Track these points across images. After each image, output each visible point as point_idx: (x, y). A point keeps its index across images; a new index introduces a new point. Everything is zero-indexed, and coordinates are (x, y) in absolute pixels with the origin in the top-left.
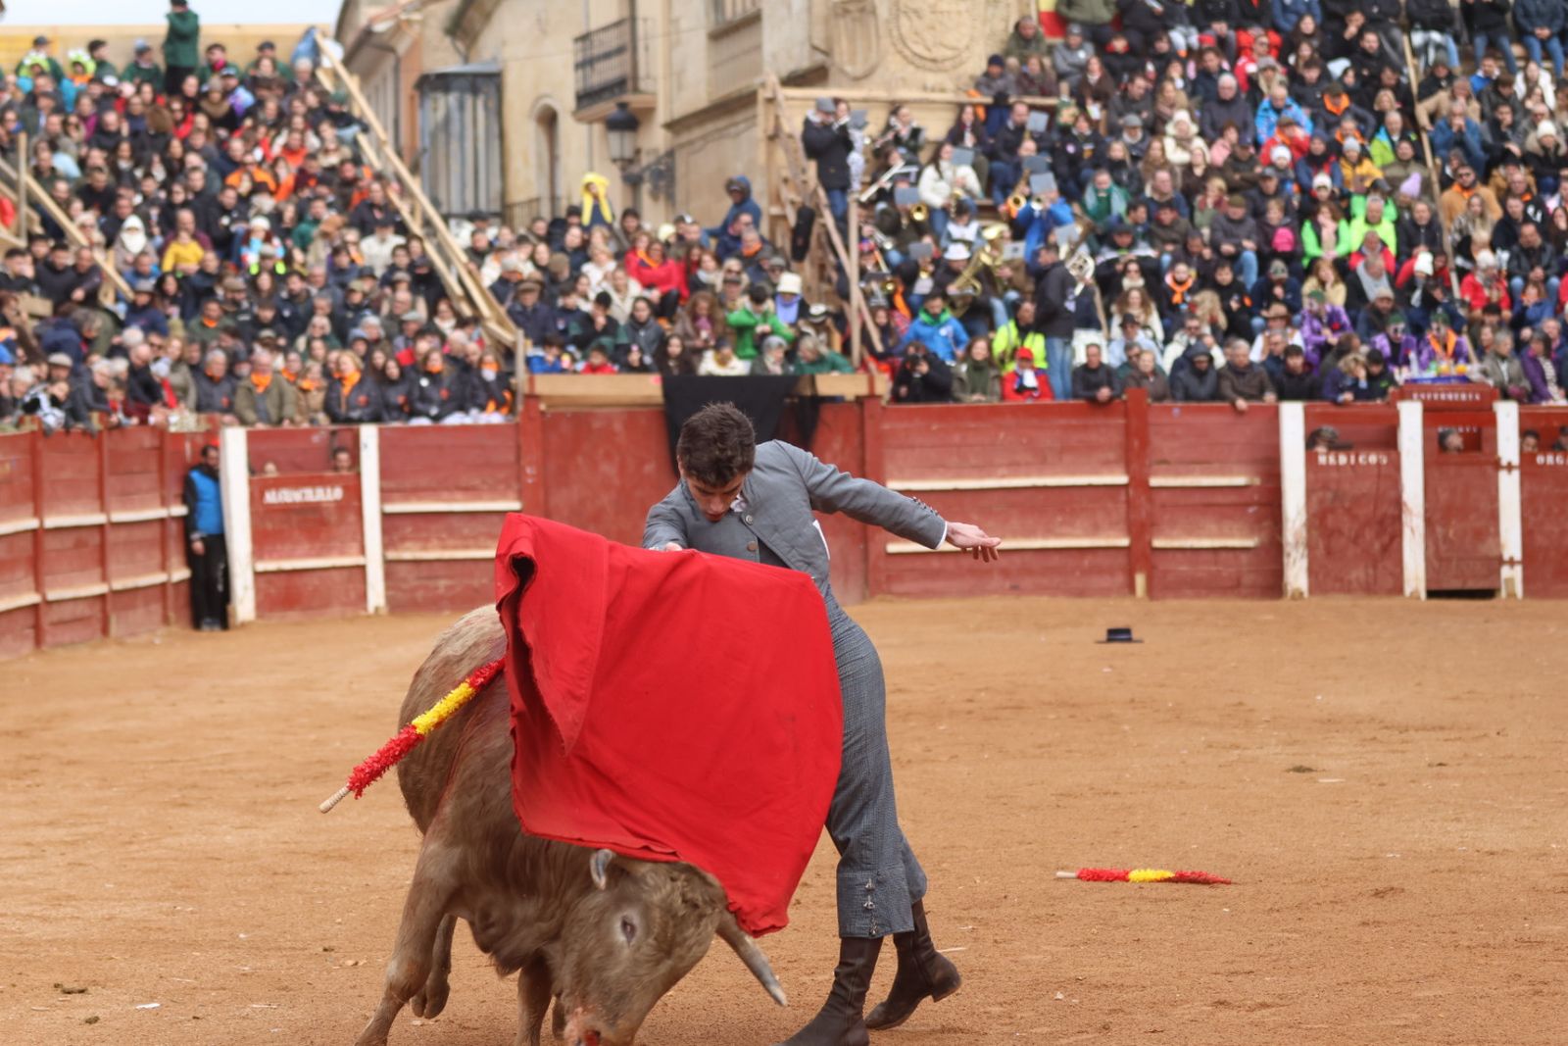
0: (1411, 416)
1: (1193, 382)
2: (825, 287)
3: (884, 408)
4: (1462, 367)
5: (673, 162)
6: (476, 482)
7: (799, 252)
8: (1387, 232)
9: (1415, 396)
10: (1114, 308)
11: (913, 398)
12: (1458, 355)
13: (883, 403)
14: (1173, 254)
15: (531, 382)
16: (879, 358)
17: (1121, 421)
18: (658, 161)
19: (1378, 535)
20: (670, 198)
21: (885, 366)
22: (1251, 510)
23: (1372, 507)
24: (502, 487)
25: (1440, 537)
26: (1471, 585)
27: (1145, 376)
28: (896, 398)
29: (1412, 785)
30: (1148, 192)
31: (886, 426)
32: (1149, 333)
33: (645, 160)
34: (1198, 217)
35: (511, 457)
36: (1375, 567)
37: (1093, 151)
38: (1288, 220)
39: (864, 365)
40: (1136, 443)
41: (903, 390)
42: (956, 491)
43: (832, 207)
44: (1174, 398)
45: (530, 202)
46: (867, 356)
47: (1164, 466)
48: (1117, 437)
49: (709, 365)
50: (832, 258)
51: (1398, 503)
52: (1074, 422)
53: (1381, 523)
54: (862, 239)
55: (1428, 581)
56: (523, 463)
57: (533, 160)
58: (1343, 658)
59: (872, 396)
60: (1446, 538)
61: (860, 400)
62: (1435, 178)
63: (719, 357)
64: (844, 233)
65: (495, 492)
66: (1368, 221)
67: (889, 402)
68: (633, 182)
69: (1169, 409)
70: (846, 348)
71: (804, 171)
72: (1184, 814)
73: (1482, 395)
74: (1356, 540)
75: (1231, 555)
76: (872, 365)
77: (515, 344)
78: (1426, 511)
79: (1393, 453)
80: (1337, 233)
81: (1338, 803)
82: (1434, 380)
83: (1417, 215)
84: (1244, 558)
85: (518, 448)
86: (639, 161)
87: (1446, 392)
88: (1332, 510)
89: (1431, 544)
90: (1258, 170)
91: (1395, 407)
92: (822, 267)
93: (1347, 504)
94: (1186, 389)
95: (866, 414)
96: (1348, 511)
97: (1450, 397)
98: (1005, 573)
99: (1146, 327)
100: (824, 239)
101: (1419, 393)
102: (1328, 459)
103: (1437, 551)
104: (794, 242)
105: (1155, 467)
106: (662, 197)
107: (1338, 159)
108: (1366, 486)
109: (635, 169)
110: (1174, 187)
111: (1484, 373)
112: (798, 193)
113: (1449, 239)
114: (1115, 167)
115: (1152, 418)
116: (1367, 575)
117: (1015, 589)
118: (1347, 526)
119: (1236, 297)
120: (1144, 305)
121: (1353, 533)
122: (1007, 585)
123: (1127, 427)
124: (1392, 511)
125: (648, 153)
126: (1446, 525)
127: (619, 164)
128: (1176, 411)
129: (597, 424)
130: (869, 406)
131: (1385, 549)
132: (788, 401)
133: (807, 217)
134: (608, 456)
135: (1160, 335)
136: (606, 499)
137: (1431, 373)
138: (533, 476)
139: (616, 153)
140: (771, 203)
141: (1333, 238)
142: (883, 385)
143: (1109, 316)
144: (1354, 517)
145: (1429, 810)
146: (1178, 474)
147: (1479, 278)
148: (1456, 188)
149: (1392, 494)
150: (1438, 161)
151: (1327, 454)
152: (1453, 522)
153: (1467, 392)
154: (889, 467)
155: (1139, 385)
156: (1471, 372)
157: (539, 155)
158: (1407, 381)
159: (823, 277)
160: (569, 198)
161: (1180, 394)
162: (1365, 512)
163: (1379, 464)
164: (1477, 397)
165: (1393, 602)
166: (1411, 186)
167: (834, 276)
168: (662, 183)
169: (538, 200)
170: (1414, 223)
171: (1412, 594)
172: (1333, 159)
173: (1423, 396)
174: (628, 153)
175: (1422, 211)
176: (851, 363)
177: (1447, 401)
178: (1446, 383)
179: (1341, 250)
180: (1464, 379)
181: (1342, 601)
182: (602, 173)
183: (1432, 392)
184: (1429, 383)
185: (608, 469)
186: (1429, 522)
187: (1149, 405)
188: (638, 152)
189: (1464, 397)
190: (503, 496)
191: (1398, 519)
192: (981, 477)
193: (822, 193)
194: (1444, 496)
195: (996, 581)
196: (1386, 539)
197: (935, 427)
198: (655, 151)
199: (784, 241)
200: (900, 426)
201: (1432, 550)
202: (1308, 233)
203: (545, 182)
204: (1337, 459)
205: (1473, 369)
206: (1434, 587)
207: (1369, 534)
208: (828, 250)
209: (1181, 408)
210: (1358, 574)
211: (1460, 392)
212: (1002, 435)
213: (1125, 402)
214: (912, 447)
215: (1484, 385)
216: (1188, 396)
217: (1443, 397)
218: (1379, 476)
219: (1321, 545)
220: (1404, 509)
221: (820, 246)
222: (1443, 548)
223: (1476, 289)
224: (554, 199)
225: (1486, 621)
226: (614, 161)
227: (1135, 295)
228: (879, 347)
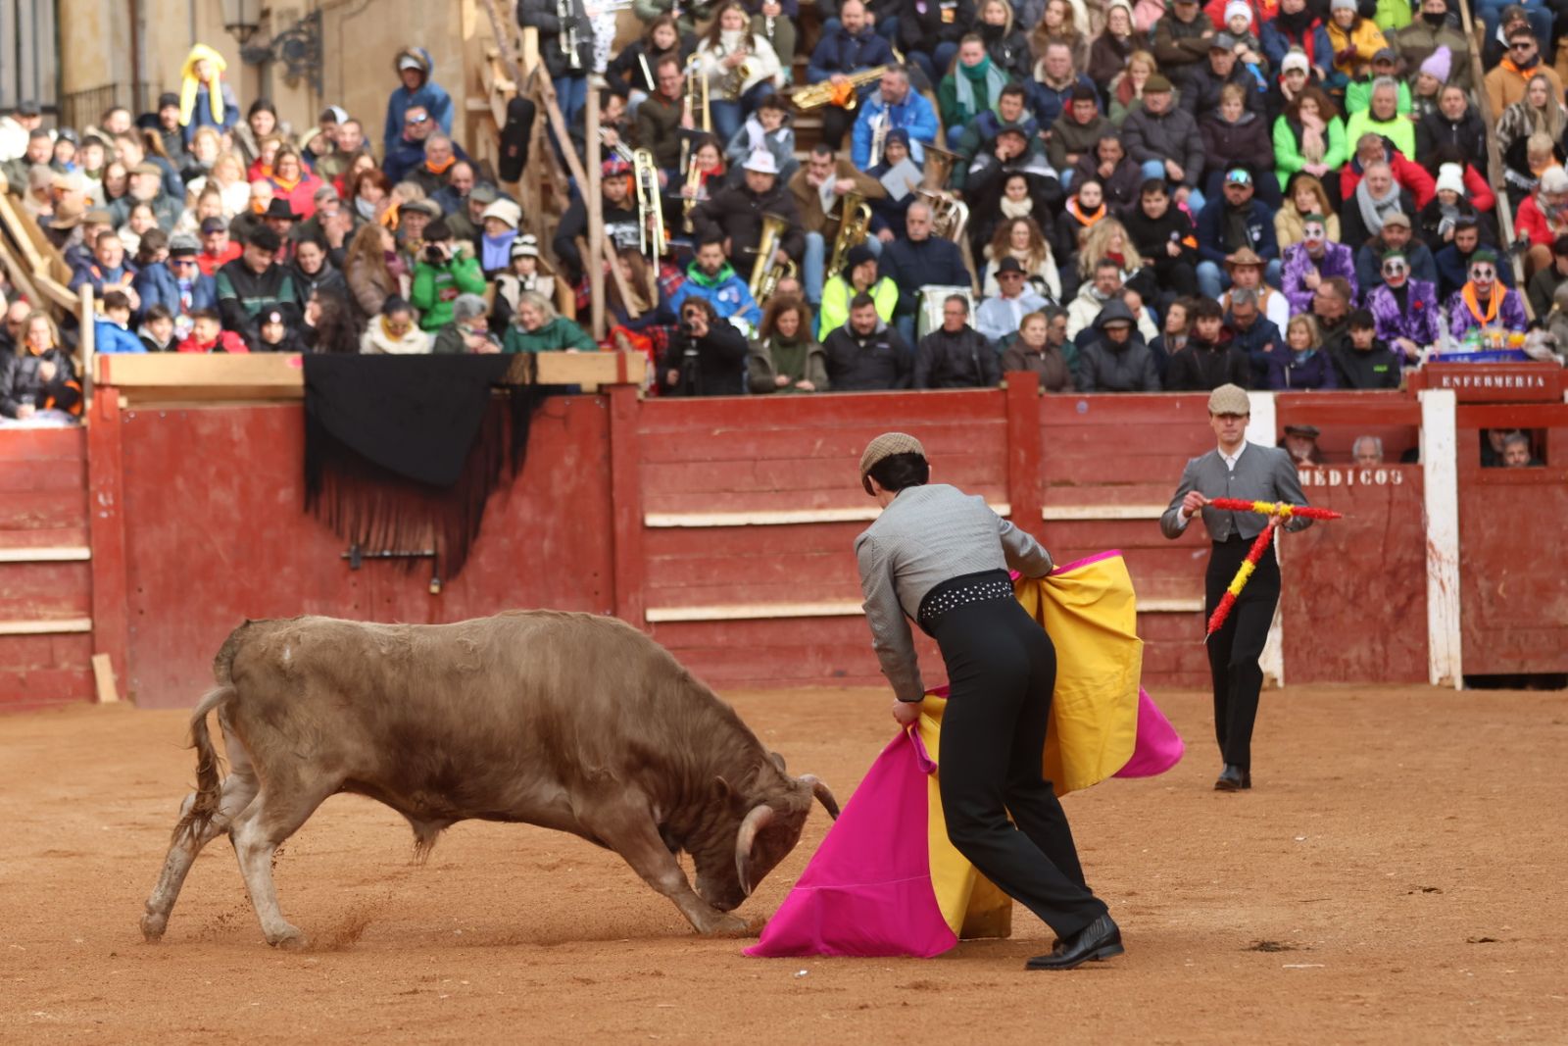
0: (1439, 411)
1: (1106, 361)
2: (552, 221)
3: (640, 401)
4: (1517, 336)
5: (320, 30)
6: (22, 517)
7: (512, 168)
8: (1403, 134)
9: (1445, 381)
10: (988, 250)
11: (686, 388)
12: (1510, 320)
13: (640, 395)
14: (1077, 167)
15: (104, 364)
16: (633, 326)
17: (1000, 421)
18: (297, 30)
19: (1390, 593)
20: (316, 84)
21: (641, 341)
22: (1196, 555)
23: (1380, 550)
24: (62, 524)
25: (1484, 594)
26: (1532, 667)
27: (1036, 353)
28: (661, 388)
29: (1443, 972)
30: (1038, 75)
31: (644, 431)
32: (1040, 286)
33: (276, 27)
34: (1118, 112)
35: (76, 480)
36: (1385, 642)
37: (956, 10)
38: (1252, 116)
39: (610, 338)
40: (1022, 454)
41: (672, 375)
42: (750, 526)
43: (559, 99)
44: (1078, 388)
45: (102, 89)
46: (615, 325)
47: (1063, 489)
48: (993, 447)
49: (375, 338)
50: (561, 175)
51: (1420, 543)
52: (928, 423)
53: (1394, 574)
54: (607, 153)
55: (1465, 662)
56: (92, 488)
57: (105, 27)
58: (1336, 778)
59: (623, 384)
60: (1493, 598)
61: (603, 390)
62: (1475, 50)
63: (390, 324)
64: (579, 140)
65: (50, 533)
66: (1374, 116)
67: (646, 394)
68: (257, 60)
69: (1074, 401)
70: (584, 315)
71: (518, 45)
72: (1097, 1016)
73: (1544, 380)
74: (1354, 601)
75: (1166, 623)
76: (622, 339)
77: (79, 306)
78: (1462, 556)
79: (1410, 466)
80: (1325, 136)
81: (1329, 999)
82: (1473, 356)
83: (1446, 105)
84: (1186, 626)
85: (86, 464)
86: (268, 27)
87: (1493, 375)
88: (1320, 555)
89: (1470, 606)
90: (1208, 34)
91: (1416, 397)
92: (546, 190)
93: (1342, 547)
94: (1097, 371)
95: (614, 413)
96: (1344, 556)
97: (1499, 381)
98: (825, 652)
99: (1037, 279)
100: (548, 147)
101: (1452, 375)
102: (1312, 477)
103: (1480, 616)
104: (503, 151)
105: (1052, 491)
106: (303, 82)
107: (1325, 23)
108: (1371, 518)
109: (262, 42)
110: (1080, 69)
111: (1550, 345)
112: (509, 78)
113: (1496, 143)
114: (992, 35)
115: (1045, 418)
116: (1373, 651)
117: (840, 674)
118: (1341, 576)
119: (1175, 235)
120: (1034, 244)
121: (1351, 589)
122: (829, 670)
123: (1008, 430)
124: (1409, 556)
125: (281, 16)
126: (1494, 577)
127: (237, 31)
128: (1083, 406)
129: (205, 430)
130: (616, 396)
131: (1400, 614)
132: (495, 391)
133: (522, 112)
134: (223, 477)
135: (1056, 291)
136: (219, 542)
137: (1471, 346)
138: (107, 508)
139: (232, 17)
140: (468, 94)
141: (1320, 142)
142: (641, 369)
143: (981, 262)
144: (1353, 565)
145: (1469, 1010)
146: (1085, 502)
147: (1541, 204)
148: (1506, 65)
149: (1412, 529)
150: (1480, 24)
151: (1312, 470)
152: (1504, 572)
153: (1525, 375)
154: (650, 492)
155: (1024, 366)
156: (1528, 345)
157: (114, 19)
158: (1432, 358)
159: (547, 206)
160: (161, 85)
161: (1087, 380)
162: (1368, 556)
163: (1390, 485)
164: (1540, 382)
165: (1415, 693)
166: (1438, 64)
167: (564, 202)
168: (302, 62)
169: (114, 86)
170: (1441, 119)
171: (1441, 679)
172: (1317, 22)
173: (1457, 381)
174: (250, 17)
175: (1454, 101)
176: (591, 334)
177: (1494, 388)
178: (1493, 360)
179: (1332, 160)
180: (1520, 355)
181: (1335, 693)
182: (211, 45)
183: (1472, 375)
184: (1466, 360)
185: (223, 497)
186: (1465, 572)
187: (1041, 396)
188: (265, 14)
189: (1519, 381)
190: (63, 540)
191: (1421, 568)
192: (789, 508)
193: (545, 77)
194: (1489, 533)
195: (811, 665)
196: (1402, 598)
197: (717, 432)
198: (293, 12)
199: (487, 150)
200: (665, 429)
201: (1471, 614)
202: (1282, 132)
203: (124, 58)
204: (1327, 476)
205: (1534, 342)
206: (1475, 671)
207: (1375, 591)
208: (555, 163)
209: (1088, 400)
210: (1359, 652)
211: (1514, 375)
212: (819, 443)
213: (1005, 391)
214: (684, 462)
215: (1551, 363)
216: (1100, 385)
217: (1488, 381)
218: (1390, 503)
219: (1303, 609)
220: (1430, 551)
221: (544, 158)
222: (1488, 611)
223: (1535, 220)
224: (137, 85)
225: (1556, 723)
226: (229, 28)
227: (1021, 227)
228: (634, 312)
